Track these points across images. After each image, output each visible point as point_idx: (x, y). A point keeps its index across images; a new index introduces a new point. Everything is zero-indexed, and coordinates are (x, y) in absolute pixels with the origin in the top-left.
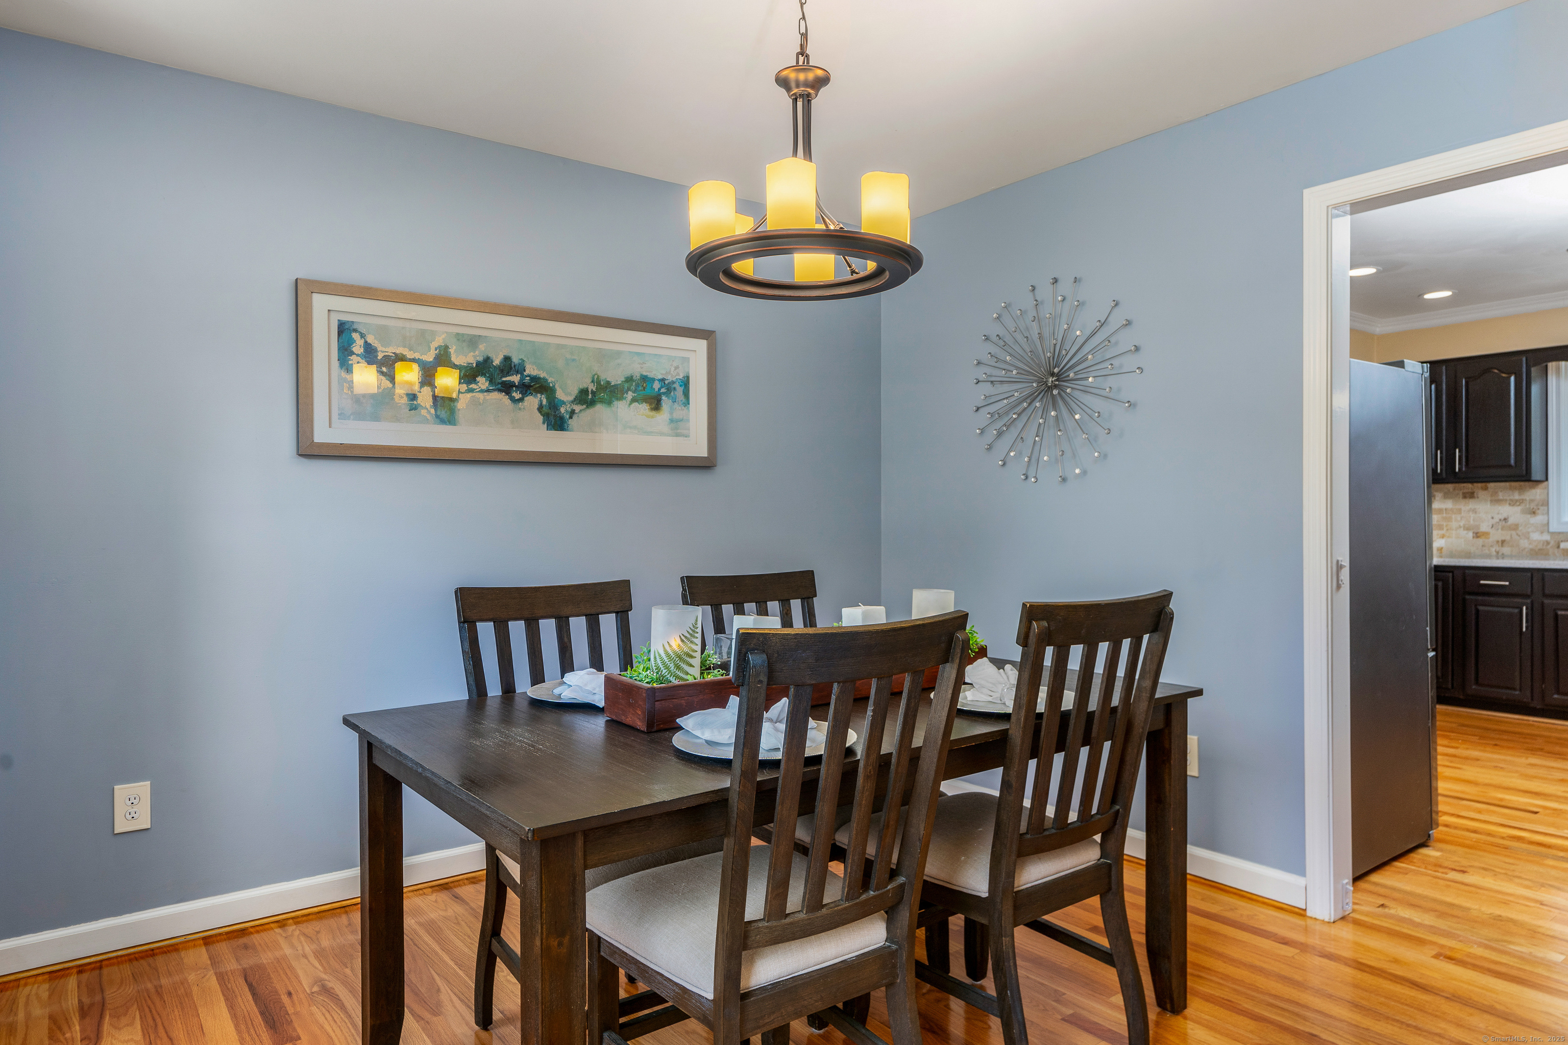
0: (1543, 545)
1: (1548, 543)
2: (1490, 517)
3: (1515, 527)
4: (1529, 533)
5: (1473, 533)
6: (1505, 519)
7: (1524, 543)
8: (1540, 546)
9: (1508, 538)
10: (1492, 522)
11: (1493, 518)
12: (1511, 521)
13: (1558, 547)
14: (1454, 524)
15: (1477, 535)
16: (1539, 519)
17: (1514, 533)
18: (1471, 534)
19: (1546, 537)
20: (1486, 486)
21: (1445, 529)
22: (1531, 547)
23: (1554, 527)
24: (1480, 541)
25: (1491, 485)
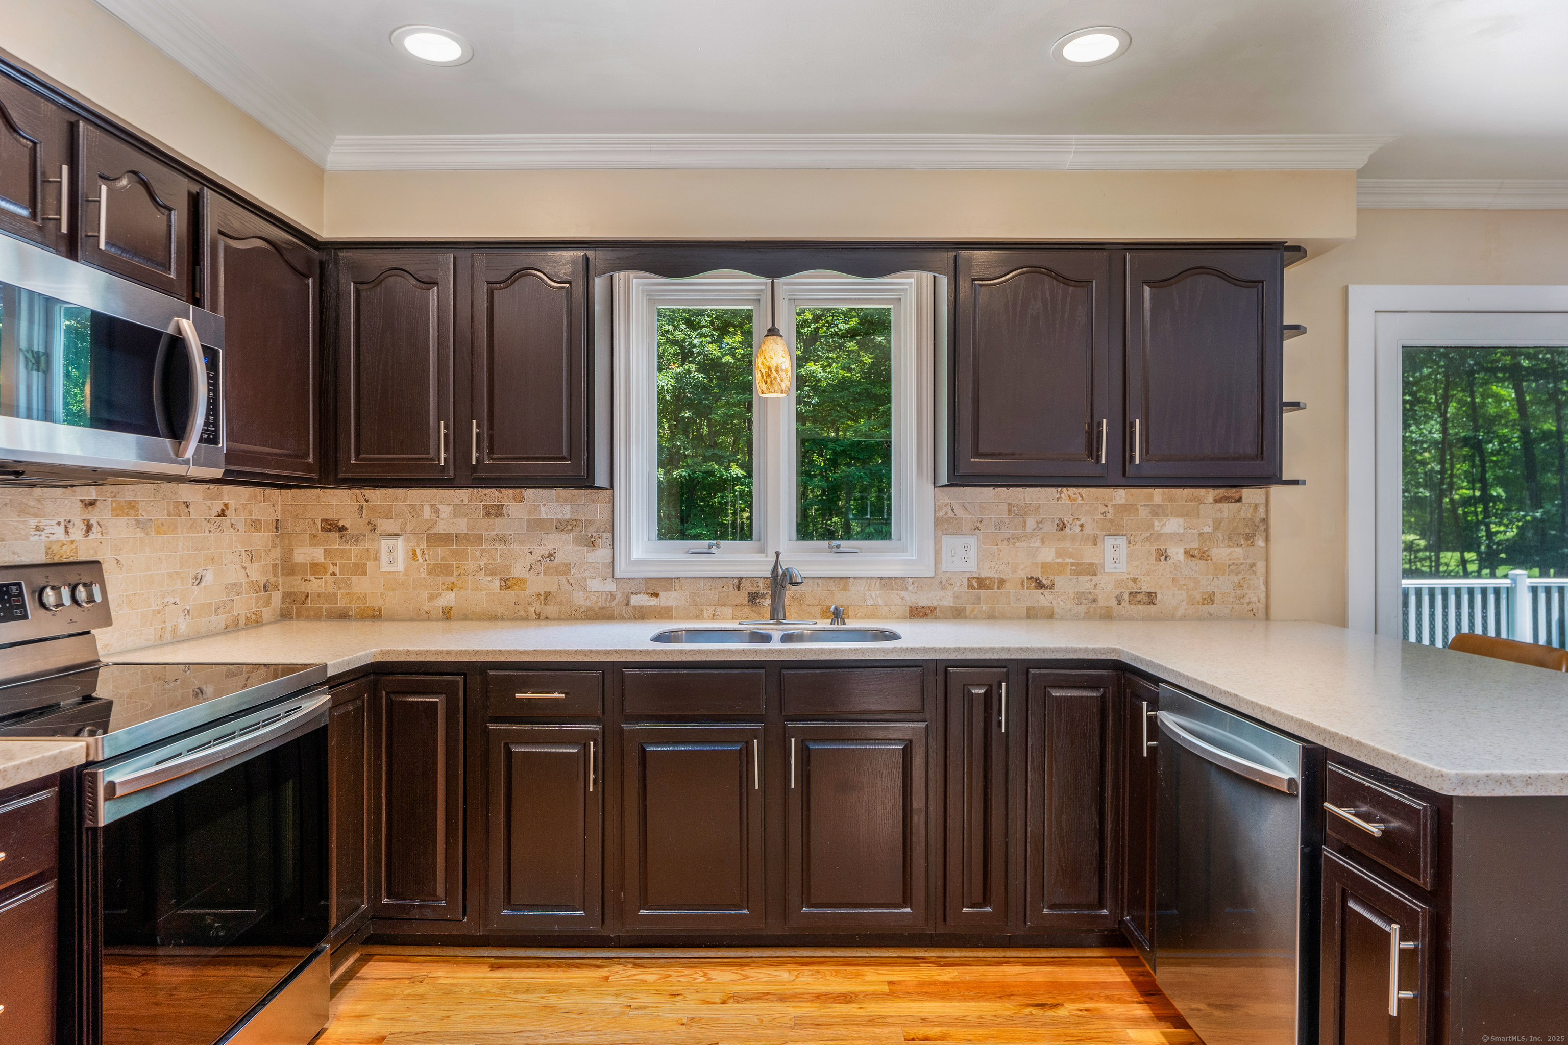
0: (606, 600)
1: (613, 596)
2: (526, 550)
3: (565, 569)
4: (585, 579)
5: (501, 579)
6: (550, 555)
7: (579, 599)
8: (602, 603)
9: (553, 589)
10: (532, 559)
11: (531, 553)
12: (560, 558)
13: (628, 604)
14: (470, 565)
15: (507, 584)
16: (601, 554)
17: (563, 578)
18: (497, 583)
19: (610, 586)
20: (521, 494)
21: (456, 573)
22: (588, 603)
23: (622, 570)
24: (511, 595)
25: (529, 493)
